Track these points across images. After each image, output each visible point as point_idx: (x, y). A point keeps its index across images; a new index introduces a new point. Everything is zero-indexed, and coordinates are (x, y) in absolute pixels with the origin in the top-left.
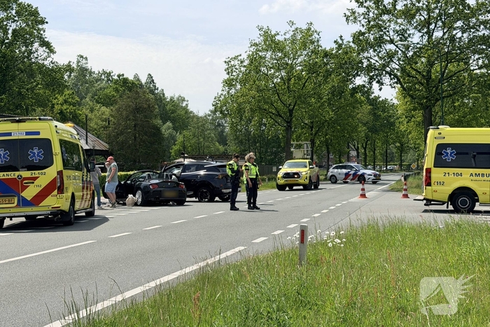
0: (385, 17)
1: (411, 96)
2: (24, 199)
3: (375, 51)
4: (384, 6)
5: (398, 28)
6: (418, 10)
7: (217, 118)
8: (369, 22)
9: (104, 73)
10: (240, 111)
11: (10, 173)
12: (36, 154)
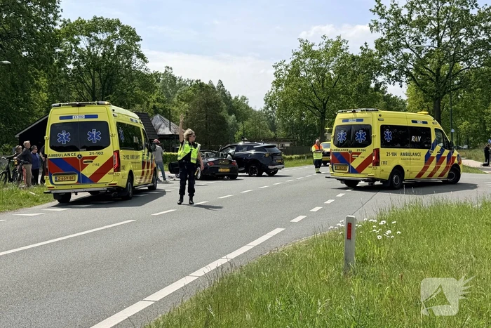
0: (402, 27)
1: (424, 91)
2: (84, 177)
3: (393, 54)
4: (402, 17)
5: (412, 35)
6: (430, 19)
7: (270, 112)
8: (389, 30)
9: (188, 81)
10: (285, 104)
11: (71, 153)
12: (94, 135)
